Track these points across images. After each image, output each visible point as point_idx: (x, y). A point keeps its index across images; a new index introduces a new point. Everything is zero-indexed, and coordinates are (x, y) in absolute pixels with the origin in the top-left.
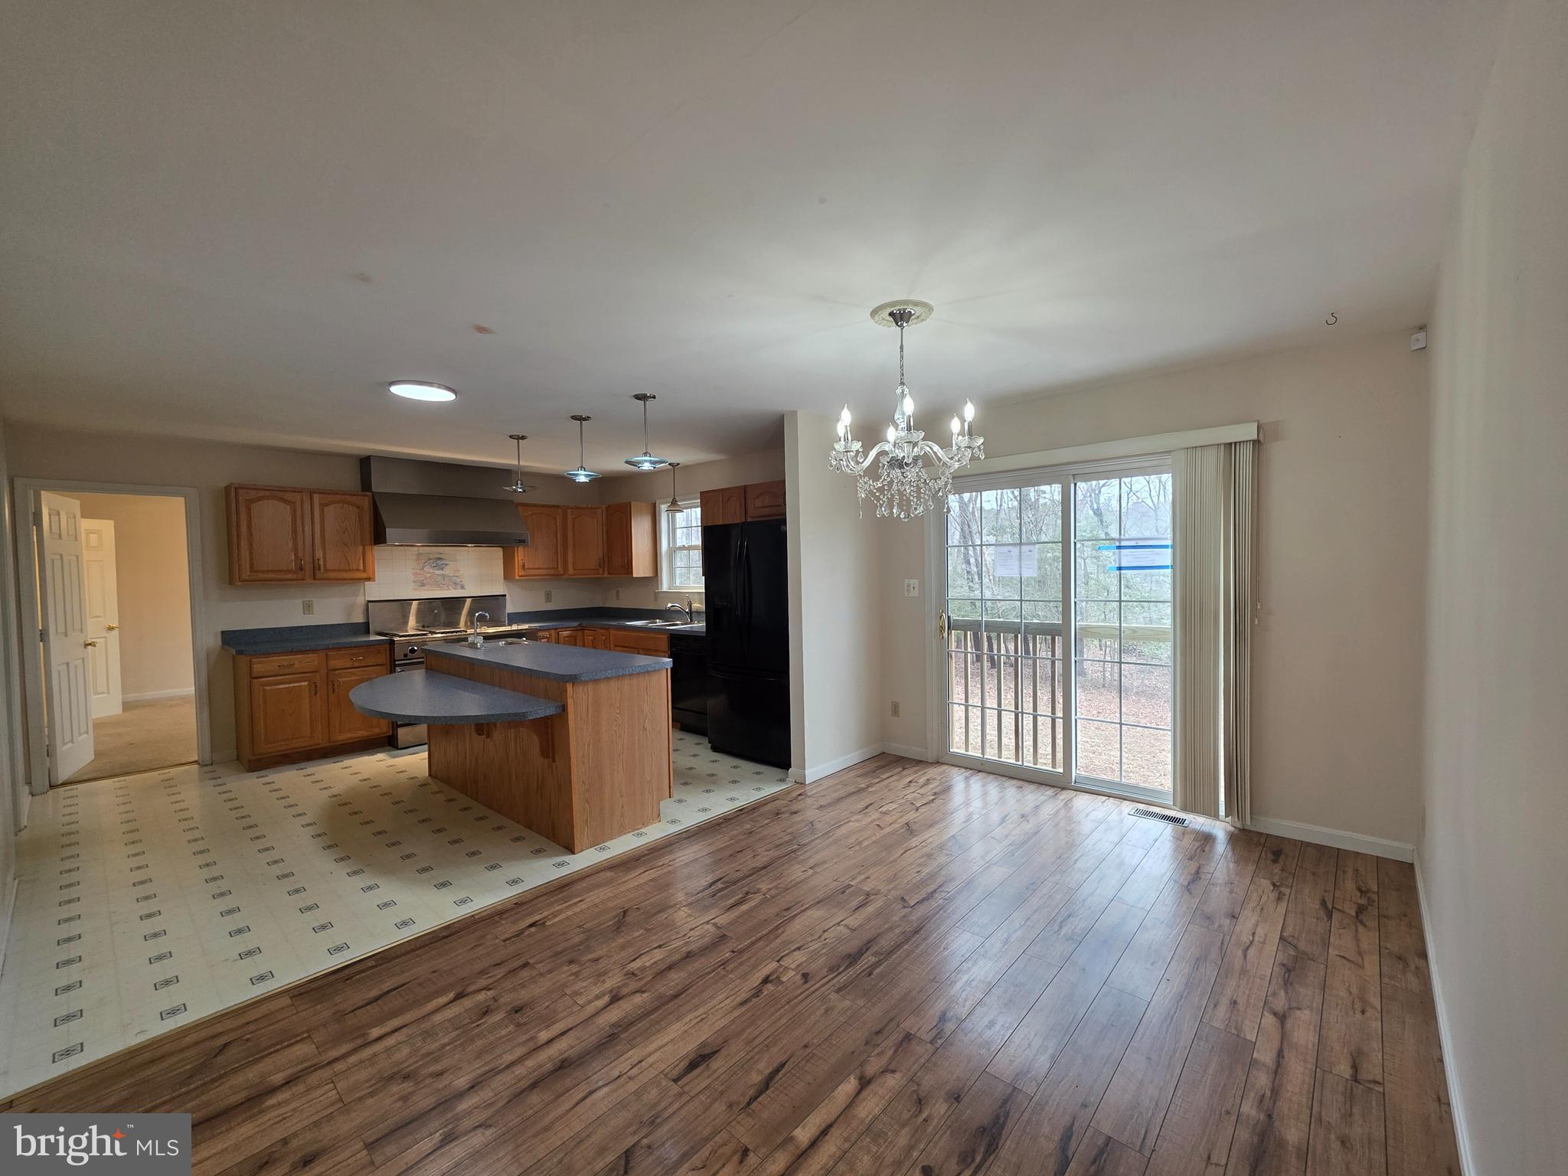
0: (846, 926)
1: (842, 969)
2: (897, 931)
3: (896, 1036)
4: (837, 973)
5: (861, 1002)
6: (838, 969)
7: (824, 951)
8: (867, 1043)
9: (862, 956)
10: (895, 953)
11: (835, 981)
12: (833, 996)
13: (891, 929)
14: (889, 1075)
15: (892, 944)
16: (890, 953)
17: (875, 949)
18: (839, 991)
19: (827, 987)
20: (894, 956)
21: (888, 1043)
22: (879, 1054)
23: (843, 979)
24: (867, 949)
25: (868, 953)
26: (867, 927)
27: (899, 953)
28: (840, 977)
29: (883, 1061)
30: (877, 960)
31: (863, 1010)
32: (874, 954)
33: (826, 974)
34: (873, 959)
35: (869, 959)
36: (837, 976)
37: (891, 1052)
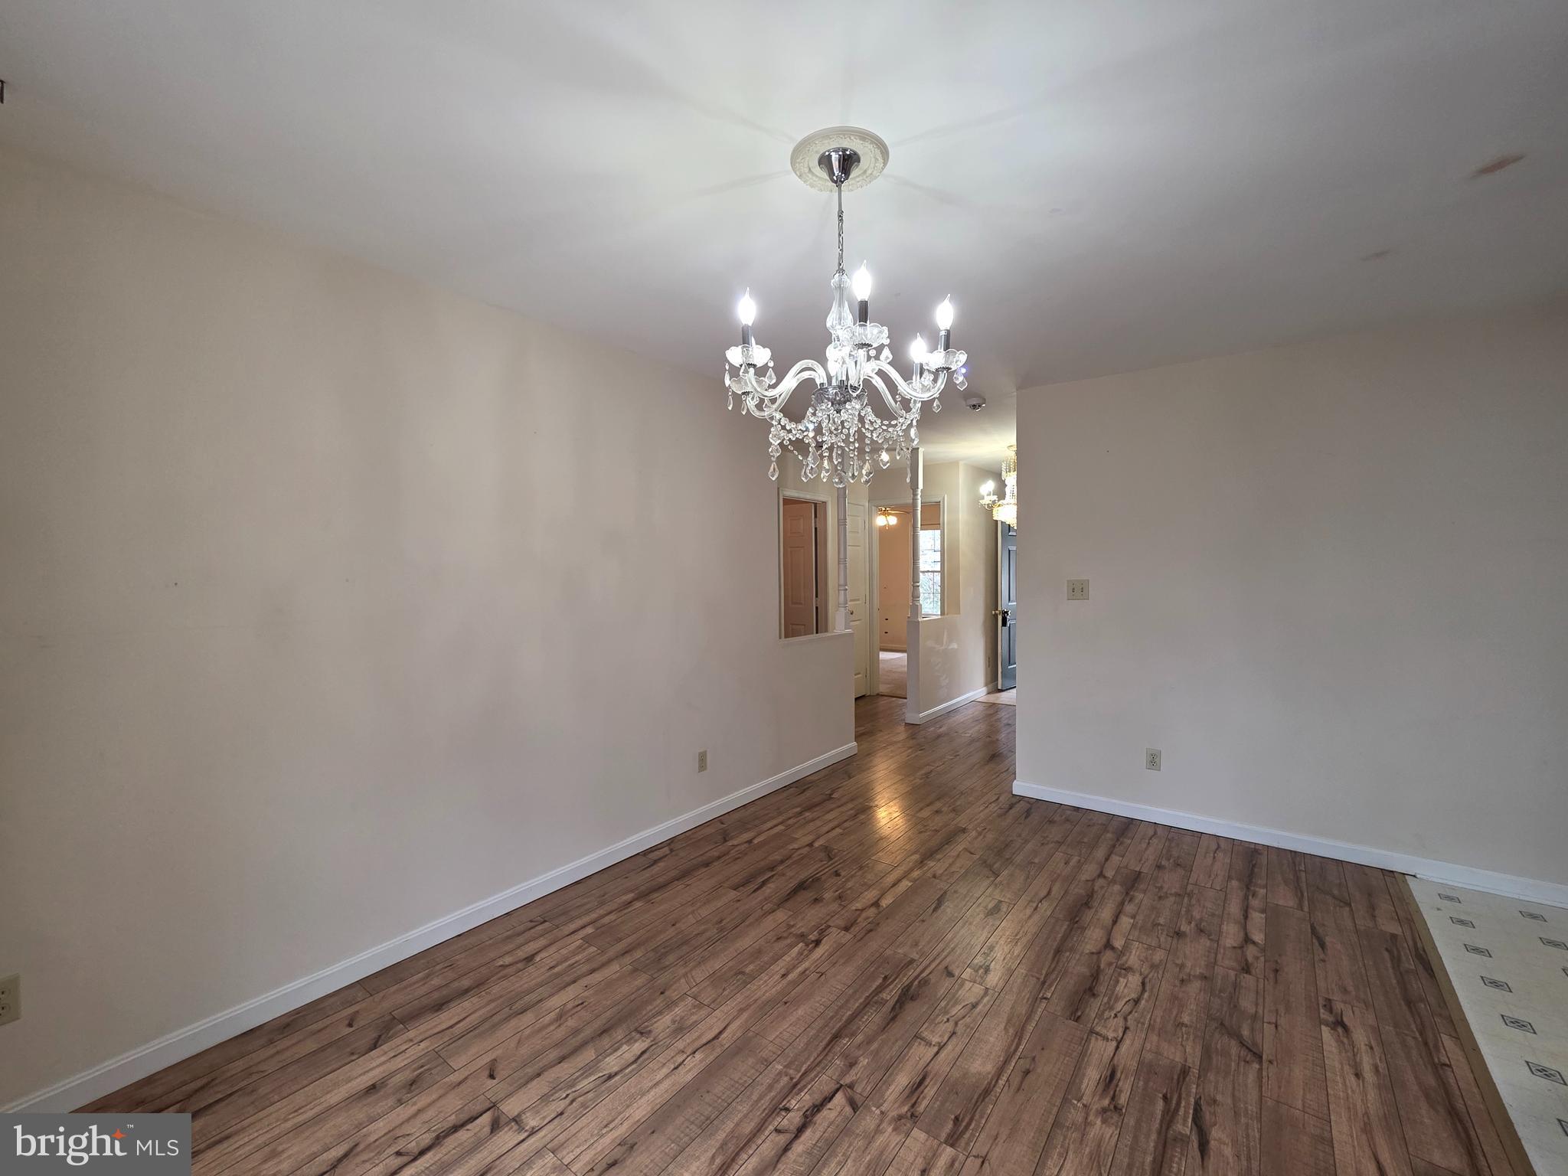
0: (929, 1044)
1: (916, 983)
2: (860, 1038)
3: (855, 929)
4: (920, 978)
5: (889, 952)
6: (919, 982)
7: (943, 1004)
8: (878, 924)
9: (898, 1000)
10: (861, 1004)
11: (918, 970)
12: (915, 956)
13: (869, 1041)
14: (860, 908)
15: (866, 1017)
16: (867, 1004)
17: (884, 1009)
18: (912, 961)
19: (924, 965)
20: (861, 1000)
21: (862, 923)
22: (868, 918)
23: (911, 973)
24: (893, 1008)
25: (891, 1003)
26: (900, 1043)
27: (857, 1005)
28: (915, 974)
29: (864, 915)
30: (880, 995)
31: (885, 946)
32: (884, 1002)
33: (930, 976)
34: (884, 995)
35: (890, 995)
36: (919, 975)
37: (859, 920)
